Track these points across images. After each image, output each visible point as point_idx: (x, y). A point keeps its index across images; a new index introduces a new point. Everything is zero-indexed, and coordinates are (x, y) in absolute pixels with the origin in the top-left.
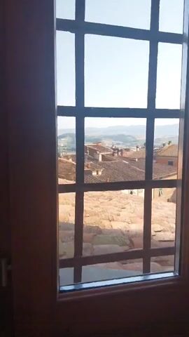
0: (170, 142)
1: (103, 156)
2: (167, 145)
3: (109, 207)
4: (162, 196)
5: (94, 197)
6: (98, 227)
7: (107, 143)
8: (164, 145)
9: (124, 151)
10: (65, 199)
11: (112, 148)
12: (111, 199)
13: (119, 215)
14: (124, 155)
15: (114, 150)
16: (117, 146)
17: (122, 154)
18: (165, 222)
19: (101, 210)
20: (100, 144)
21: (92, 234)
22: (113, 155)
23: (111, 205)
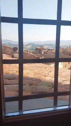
0: (70, 47)
1: (44, 52)
2: (69, 48)
3: (45, 71)
4: (66, 67)
5: (39, 67)
6: (40, 79)
7: (46, 47)
8: (68, 48)
9: (52, 50)
10: (28, 68)
11: (47, 49)
12: (46, 68)
13: (49, 74)
14: (52, 52)
15: (48, 49)
16: (49, 48)
17: (51, 51)
18: (67, 77)
19: (42, 72)
20: (43, 47)
21: (37, 82)
22: (48, 51)
23: (46, 70)
